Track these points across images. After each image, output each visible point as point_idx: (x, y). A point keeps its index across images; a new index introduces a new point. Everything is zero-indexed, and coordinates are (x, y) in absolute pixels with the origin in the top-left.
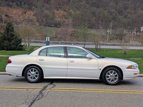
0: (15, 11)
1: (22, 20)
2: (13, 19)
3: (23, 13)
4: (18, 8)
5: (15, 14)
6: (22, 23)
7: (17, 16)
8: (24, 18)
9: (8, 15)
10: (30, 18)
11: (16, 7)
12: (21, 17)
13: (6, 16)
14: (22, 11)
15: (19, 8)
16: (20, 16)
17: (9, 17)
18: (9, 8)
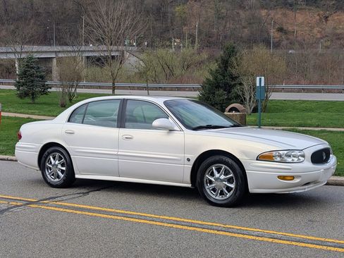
0: (300, 18)
1: (317, 39)
2: (296, 37)
3: (320, 19)
4: (309, 10)
5: (302, 23)
6: (318, 43)
7: (306, 28)
8: (323, 32)
9: (285, 28)
10: (338, 31)
11: (304, 6)
12: (315, 31)
13: (281, 30)
14: (319, 15)
15: (310, 8)
16: (312, 28)
17: (286, 33)
18: (287, 11)
